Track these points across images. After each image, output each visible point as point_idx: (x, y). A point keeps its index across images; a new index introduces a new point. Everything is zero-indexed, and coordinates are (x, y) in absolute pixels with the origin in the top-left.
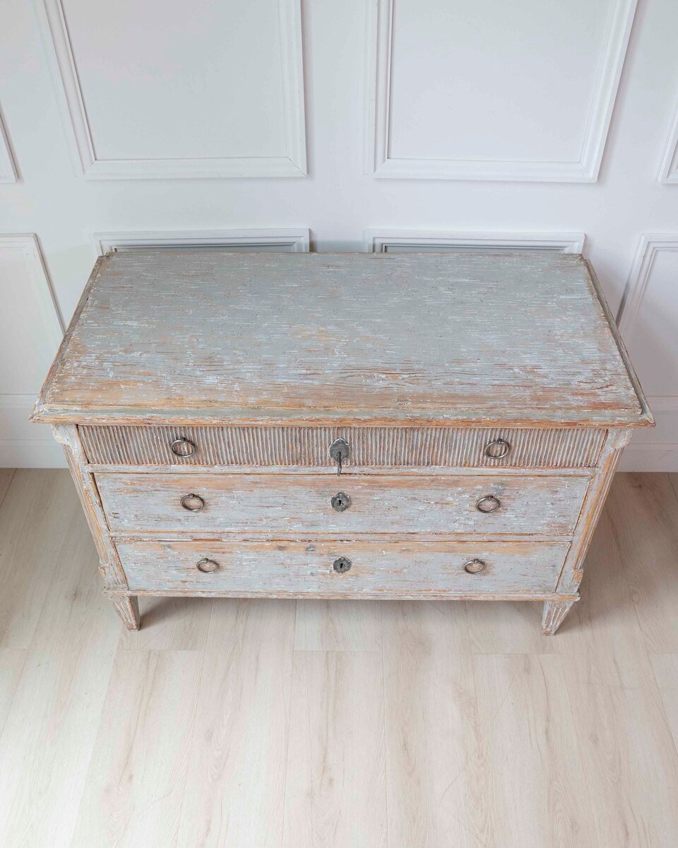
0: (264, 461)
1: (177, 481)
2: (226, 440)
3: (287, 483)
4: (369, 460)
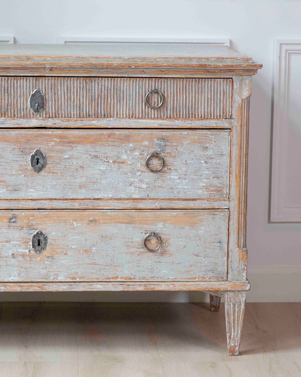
4: (60, 112)
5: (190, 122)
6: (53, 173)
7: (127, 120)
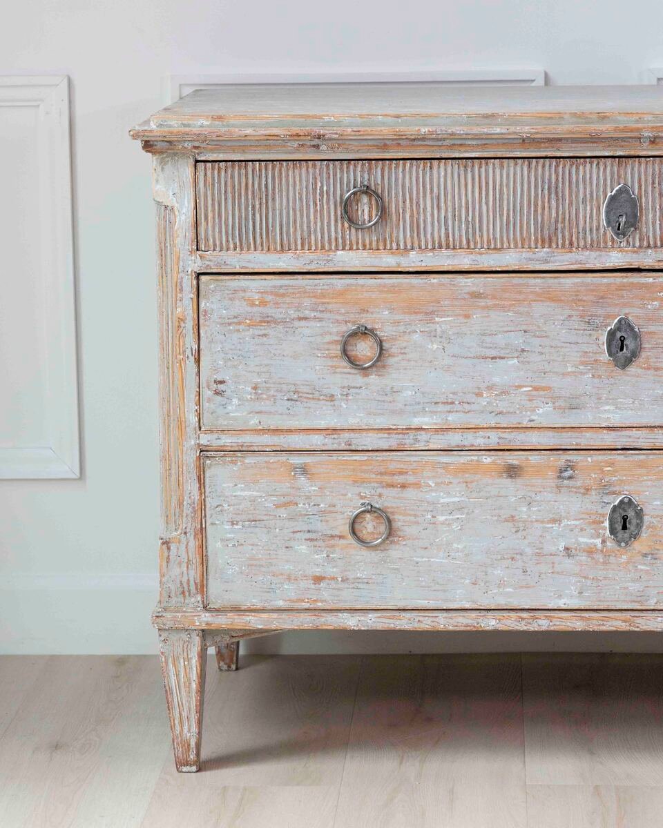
0: (495, 238)
1: (341, 293)
2: (435, 190)
3: (531, 297)
6: (656, 369)
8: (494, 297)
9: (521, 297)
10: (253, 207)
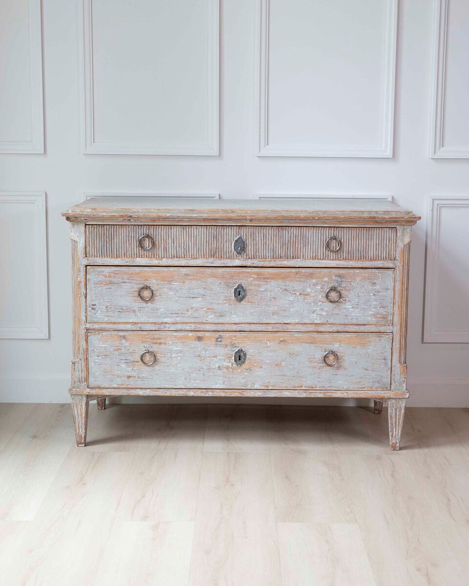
0: (194, 254)
1: (138, 274)
2: (172, 236)
3: (207, 276)
4: (257, 254)
5: (361, 262)
6: (252, 302)
7: (311, 260)
8: (193, 276)
9: (203, 276)
10: (106, 241)
